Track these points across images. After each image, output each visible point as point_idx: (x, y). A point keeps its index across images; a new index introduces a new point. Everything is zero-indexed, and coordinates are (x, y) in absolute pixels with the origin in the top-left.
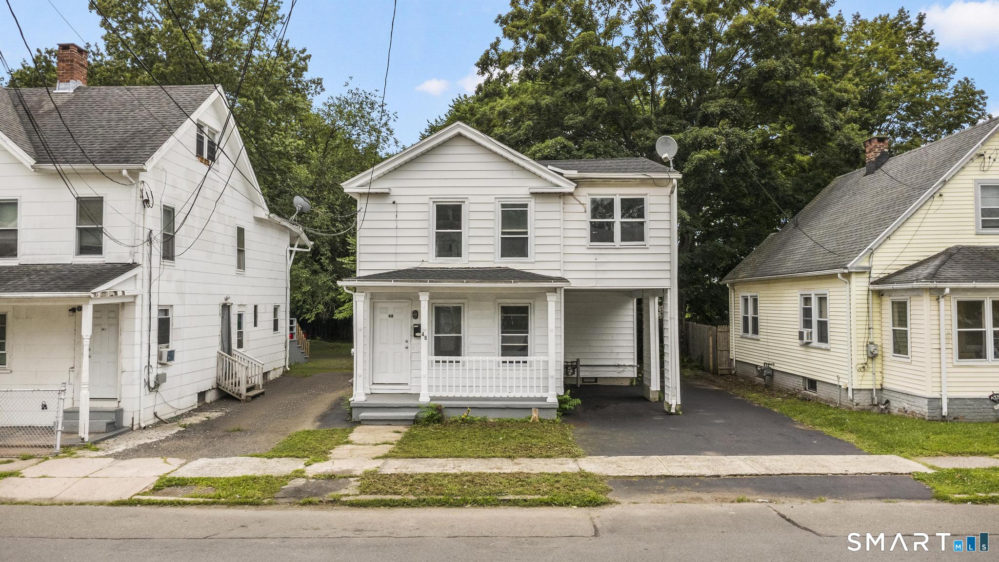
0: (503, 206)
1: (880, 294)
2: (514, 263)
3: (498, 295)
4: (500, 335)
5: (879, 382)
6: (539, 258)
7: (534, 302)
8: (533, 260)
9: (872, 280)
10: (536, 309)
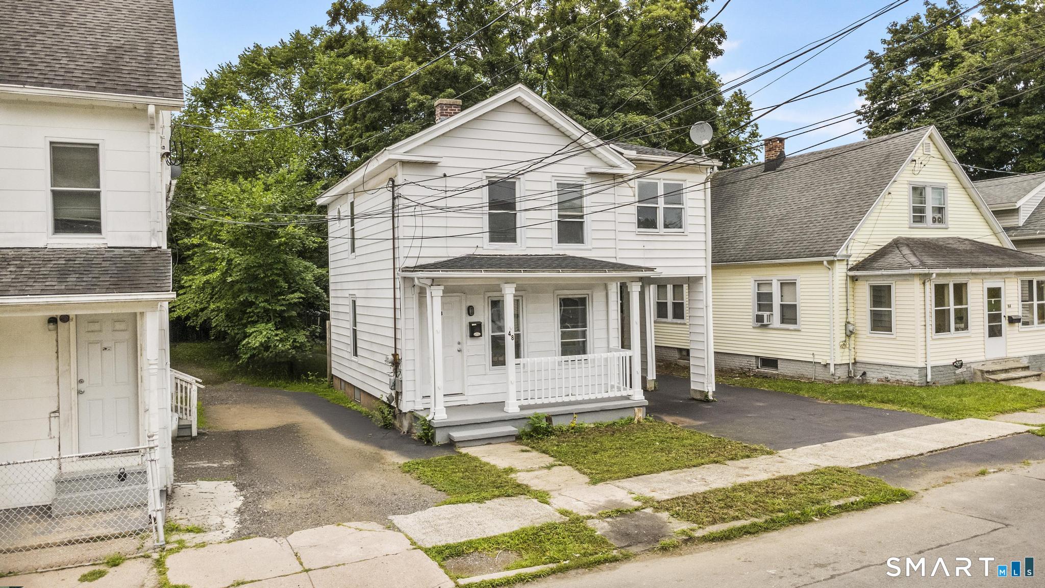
0: (559, 185)
1: (854, 279)
2: (571, 250)
3: (557, 286)
4: (560, 330)
5: (853, 357)
6: (596, 244)
7: (592, 292)
8: (590, 247)
9: (849, 267)
10: (594, 300)
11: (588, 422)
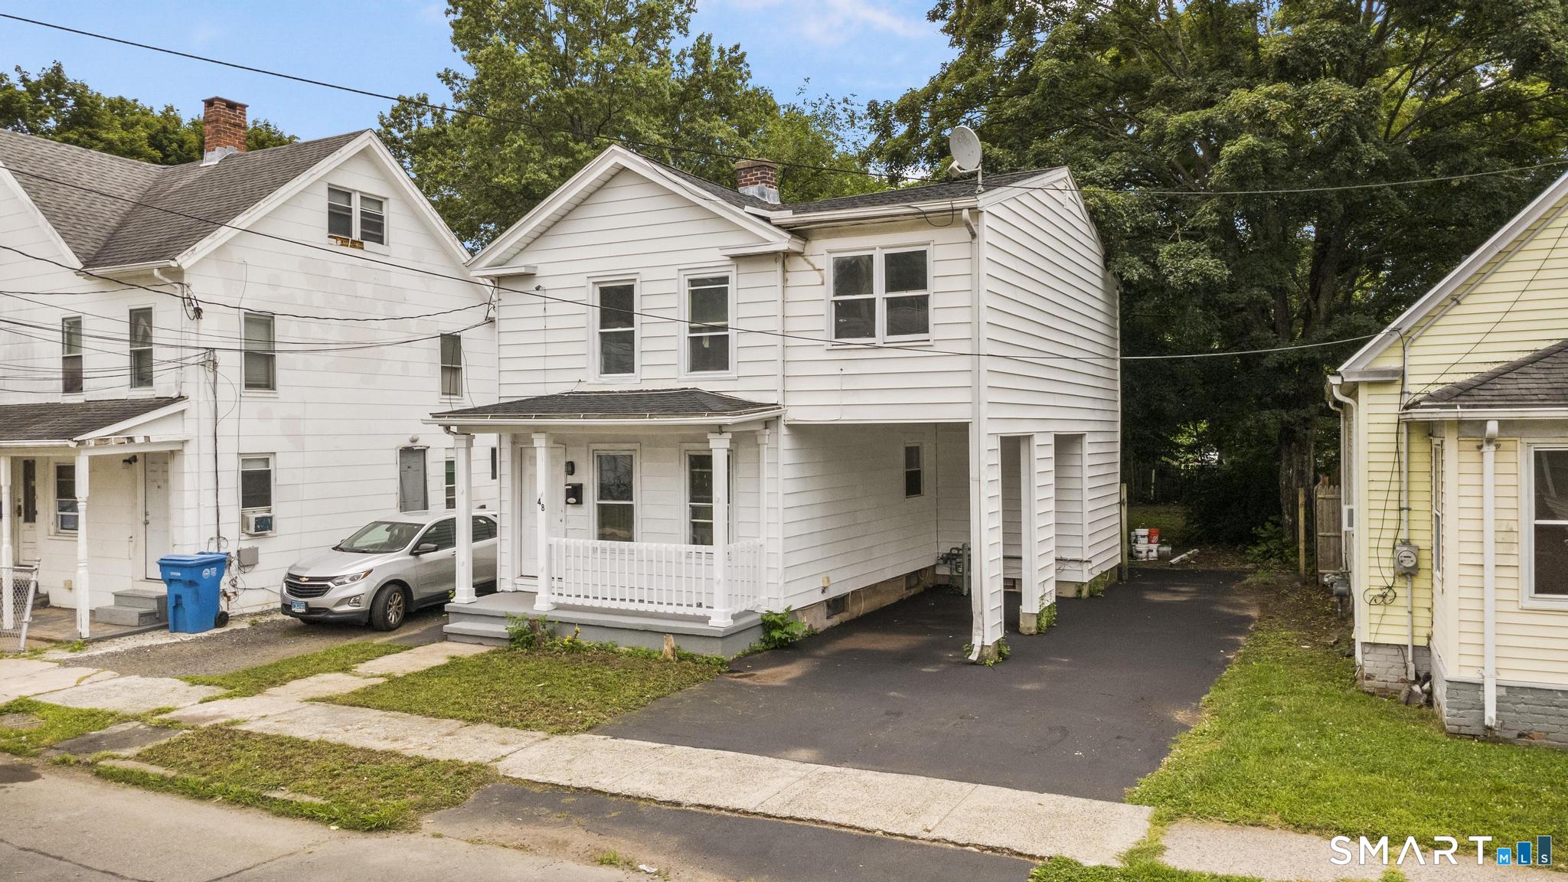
0: (693, 282)
1: (1428, 431)
2: (708, 382)
4: (689, 504)
5: (1421, 632)
6: (744, 370)
7: (737, 448)
8: (738, 375)
9: (1408, 399)
10: (740, 460)
11: (625, 644)
